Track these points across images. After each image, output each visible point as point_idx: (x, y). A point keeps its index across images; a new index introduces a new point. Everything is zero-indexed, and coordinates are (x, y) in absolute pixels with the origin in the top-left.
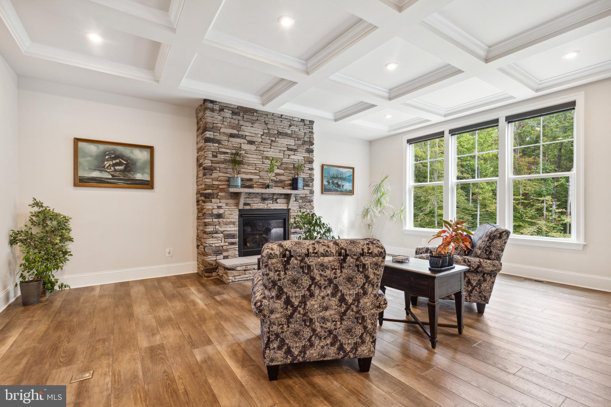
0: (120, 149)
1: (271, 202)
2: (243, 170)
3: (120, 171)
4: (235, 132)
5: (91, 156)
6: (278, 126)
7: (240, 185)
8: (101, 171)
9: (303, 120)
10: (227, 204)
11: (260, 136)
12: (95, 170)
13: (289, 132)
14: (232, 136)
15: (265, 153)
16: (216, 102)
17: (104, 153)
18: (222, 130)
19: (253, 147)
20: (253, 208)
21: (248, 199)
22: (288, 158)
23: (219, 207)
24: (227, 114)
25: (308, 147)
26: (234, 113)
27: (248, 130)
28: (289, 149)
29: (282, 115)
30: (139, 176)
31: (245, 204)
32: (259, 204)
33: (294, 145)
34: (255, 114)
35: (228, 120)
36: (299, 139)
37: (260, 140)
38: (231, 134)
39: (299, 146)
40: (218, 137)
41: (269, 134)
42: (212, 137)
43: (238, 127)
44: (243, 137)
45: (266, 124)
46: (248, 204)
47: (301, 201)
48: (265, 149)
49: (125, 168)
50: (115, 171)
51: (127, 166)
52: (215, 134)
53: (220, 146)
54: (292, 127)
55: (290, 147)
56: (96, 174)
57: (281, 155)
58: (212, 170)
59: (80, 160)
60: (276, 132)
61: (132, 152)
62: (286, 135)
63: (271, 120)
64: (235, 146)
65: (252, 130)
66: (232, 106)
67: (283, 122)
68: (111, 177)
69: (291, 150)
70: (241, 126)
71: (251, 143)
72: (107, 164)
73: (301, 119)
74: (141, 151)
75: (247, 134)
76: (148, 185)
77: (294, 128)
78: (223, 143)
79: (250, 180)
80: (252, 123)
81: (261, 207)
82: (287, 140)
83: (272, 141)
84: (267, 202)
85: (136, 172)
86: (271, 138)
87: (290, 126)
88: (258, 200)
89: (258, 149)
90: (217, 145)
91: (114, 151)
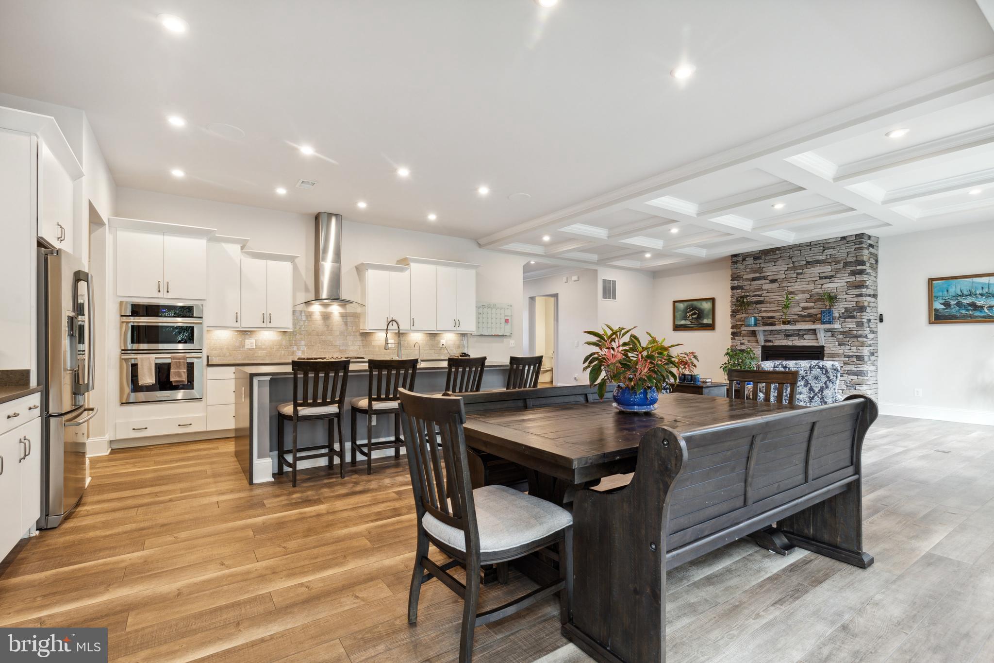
0: (695, 303)
1: (797, 338)
2: (763, 309)
3: (695, 318)
4: (757, 275)
5: (681, 311)
6: (806, 256)
7: (753, 324)
8: (685, 320)
9: (843, 238)
10: (749, 341)
11: (783, 272)
12: (683, 319)
13: (821, 258)
14: (754, 279)
15: (789, 288)
16: (739, 254)
17: (686, 308)
18: (744, 277)
19: (776, 285)
20: (775, 345)
21: (769, 336)
22: (821, 288)
23: (742, 344)
24: (750, 261)
25: (853, 268)
26: (756, 258)
27: (771, 270)
28: (821, 278)
29: (811, 242)
30: (705, 321)
31: (766, 341)
32: (781, 341)
33: (831, 271)
34: (777, 252)
35: (750, 267)
36: (838, 262)
37: (784, 276)
38: (753, 278)
39: (838, 271)
40: (741, 283)
41: (794, 268)
42: (736, 285)
43: (760, 270)
44: (764, 278)
45: (791, 258)
46: (770, 341)
47: (841, 336)
48: (789, 284)
49: (698, 316)
50: (693, 318)
51: (699, 314)
52: (738, 282)
53: (743, 291)
54: (825, 251)
55: (822, 275)
56: (683, 322)
57: (811, 287)
58: (736, 313)
59: (676, 314)
60: (804, 263)
61: (701, 305)
62: (818, 262)
63: (796, 252)
64: (756, 288)
65: (774, 269)
66: (754, 253)
67: (812, 249)
68: (690, 323)
69: (826, 278)
70: (763, 268)
71: (773, 281)
72: (688, 314)
73: (841, 238)
74: (706, 302)
75: (768, 274)
76: (711, 327)
77: (828, 252)
78: (745, 288)
79: (772, 317)
80: (775, 262)
81: (783, 344)
82: (818, 268)
83: (798, 274)
84: (791, 338)
85: (703, 318)
86: (796, 271)
87: (824, 250)
88: (781, 336)
89: (781, 285)
90: (740, 290)
91: (692, 305)
